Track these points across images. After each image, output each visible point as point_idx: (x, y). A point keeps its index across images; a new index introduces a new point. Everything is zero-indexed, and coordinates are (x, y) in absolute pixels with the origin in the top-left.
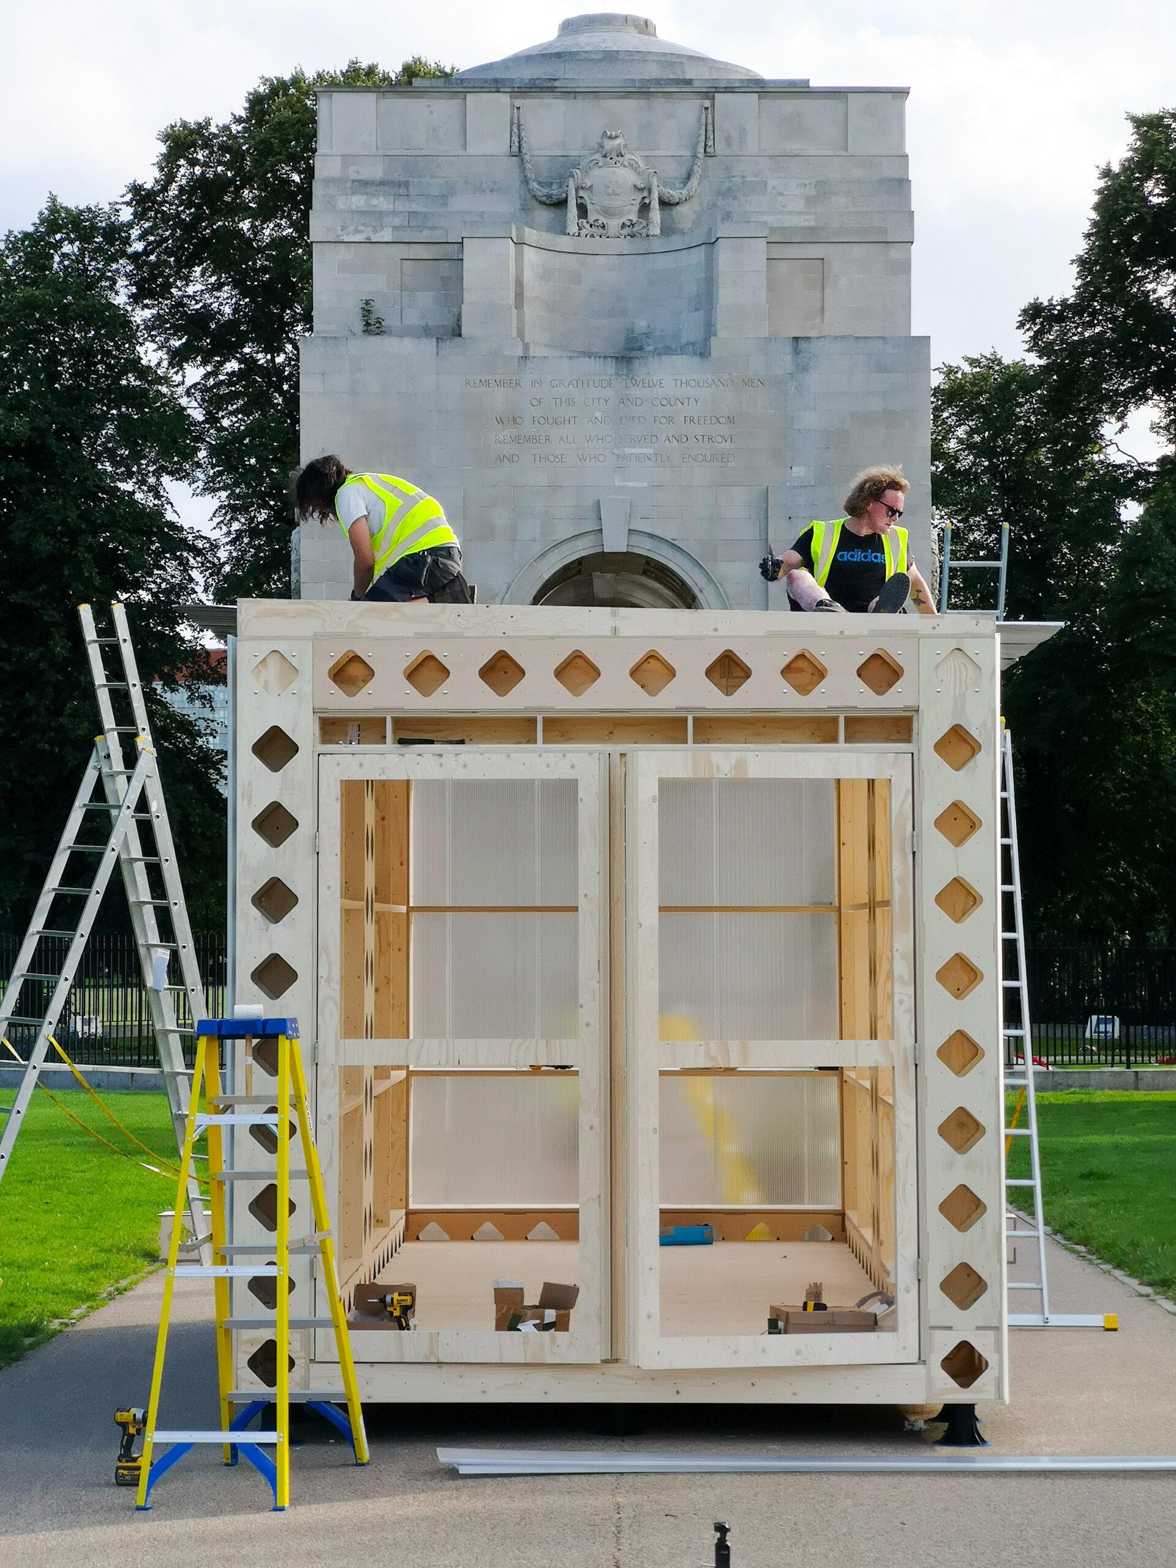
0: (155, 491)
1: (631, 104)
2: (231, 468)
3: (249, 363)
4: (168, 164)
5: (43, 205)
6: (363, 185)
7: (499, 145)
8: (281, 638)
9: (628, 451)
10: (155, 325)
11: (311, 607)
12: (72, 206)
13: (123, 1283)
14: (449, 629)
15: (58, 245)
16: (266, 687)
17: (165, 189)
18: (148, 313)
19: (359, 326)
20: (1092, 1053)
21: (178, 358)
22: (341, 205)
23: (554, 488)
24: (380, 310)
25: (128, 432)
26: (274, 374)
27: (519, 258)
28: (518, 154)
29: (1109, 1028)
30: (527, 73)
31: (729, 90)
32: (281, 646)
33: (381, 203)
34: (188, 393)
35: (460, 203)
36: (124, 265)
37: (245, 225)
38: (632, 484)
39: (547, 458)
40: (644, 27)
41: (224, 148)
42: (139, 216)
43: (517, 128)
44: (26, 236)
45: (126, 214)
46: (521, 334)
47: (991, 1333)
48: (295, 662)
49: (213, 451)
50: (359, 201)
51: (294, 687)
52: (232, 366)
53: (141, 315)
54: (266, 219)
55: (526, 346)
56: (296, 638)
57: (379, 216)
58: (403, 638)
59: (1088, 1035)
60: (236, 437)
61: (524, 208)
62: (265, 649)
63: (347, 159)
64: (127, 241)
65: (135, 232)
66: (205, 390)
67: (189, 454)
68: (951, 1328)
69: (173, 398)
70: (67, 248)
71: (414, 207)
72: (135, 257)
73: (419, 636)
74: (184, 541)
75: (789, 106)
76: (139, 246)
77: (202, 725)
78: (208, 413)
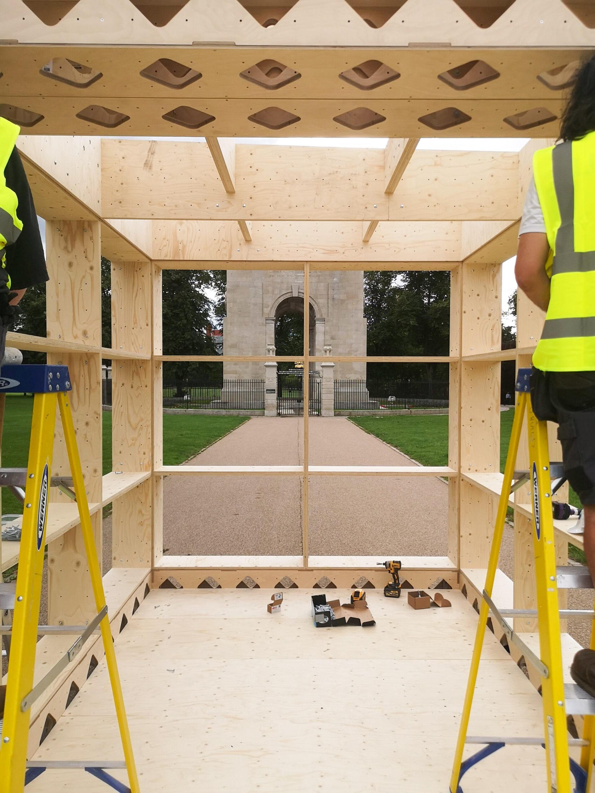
9: (298, 274)
20: (392, 404)
23: (282, 282)
29: (392, 399)
34: (210, 272)
38: (299, 282)
39: (280, 276)
59: (389, 400)
69: (207, 273)
74: (209, 301)
77: (212, 338)
78: (214, 276)
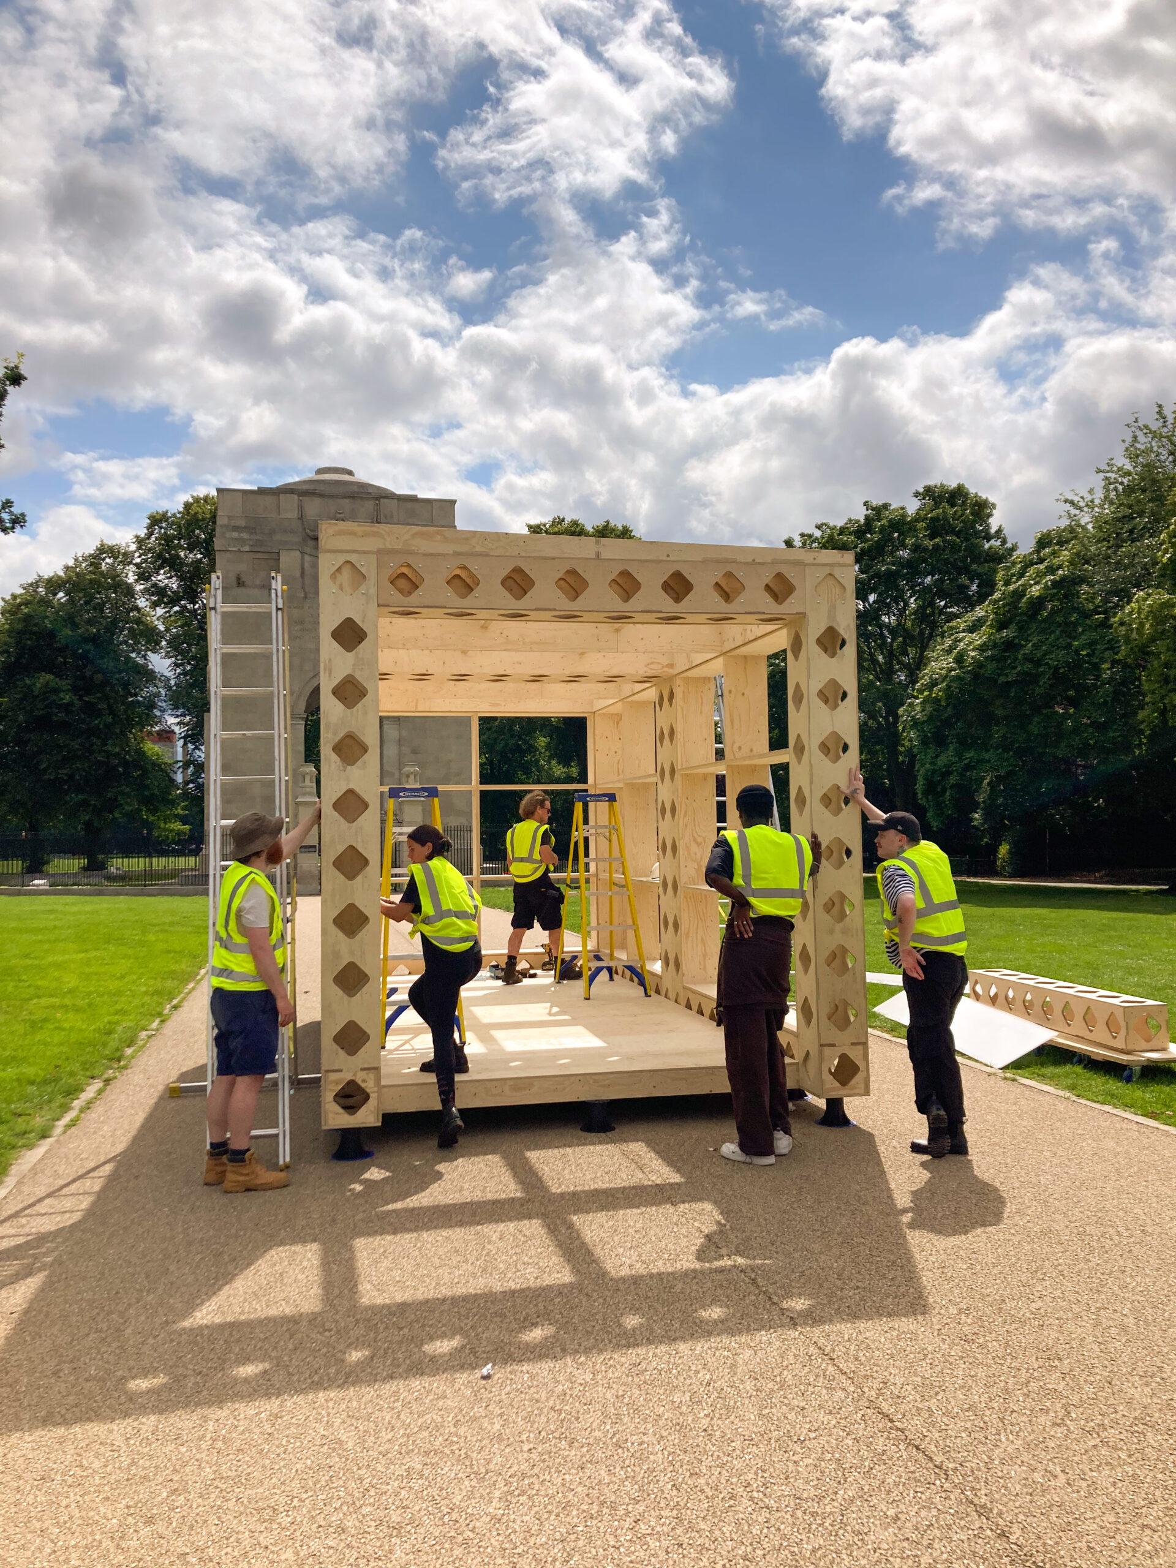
0: (144, 657)
1: (347, 501)
2: (175, 649)
3: (184, 608)
4: (150, 528)
5: (98, 543)
6: (236, 528)
7: (293, 515)
8: (353, 551)
10: (146, 591)
11: (375, 529)
12: (110, 544)
13: (175, 1002)
14: (478, 549)
15: (104, 559)
16: (341, 588)
17: (149, 538)
18: (142, 587)
19: (235, 584)
21: (155, 605)
22: (228, 535)
24: (244, 578)
25: (133, 633)
26: (194, 612)
27: (302, 559)
28: (301, 518)
30: (304, 487)
31: (386, 497)
32: (353, 558)
33: (245, 535)
35: (278, 537)
36: (132, 568)
37: (182, 554)
40: (350, 473)
41: (173, 523)
42: (139, 548)
43: (301, 508)
44: (90, 555)
45: (133, 547)
46: (303, 588)
47: (860, 1047)
48: (363, 570)
49: (169, 642)
50: (235, 535)
51: (363, 589)
52: (177, 608)
53: (139, 588)
54: (191, 551)
55: (306, 593)
56: (364, 552)
57: (243, 542)
58: (444, 555)
60: (178, 636)
61: (304, 540)
62: (341, 559)
63: (230, 518)
64: (133, 558)
65: (137, 555)
66: (165, 618)
67: (158, 643)
68: (834, 1045)
70: (108, 560)
71: (258, 537)
72: (138, 565)
73: (457, 554)
75: (409, 505)
76: (138, 560)
